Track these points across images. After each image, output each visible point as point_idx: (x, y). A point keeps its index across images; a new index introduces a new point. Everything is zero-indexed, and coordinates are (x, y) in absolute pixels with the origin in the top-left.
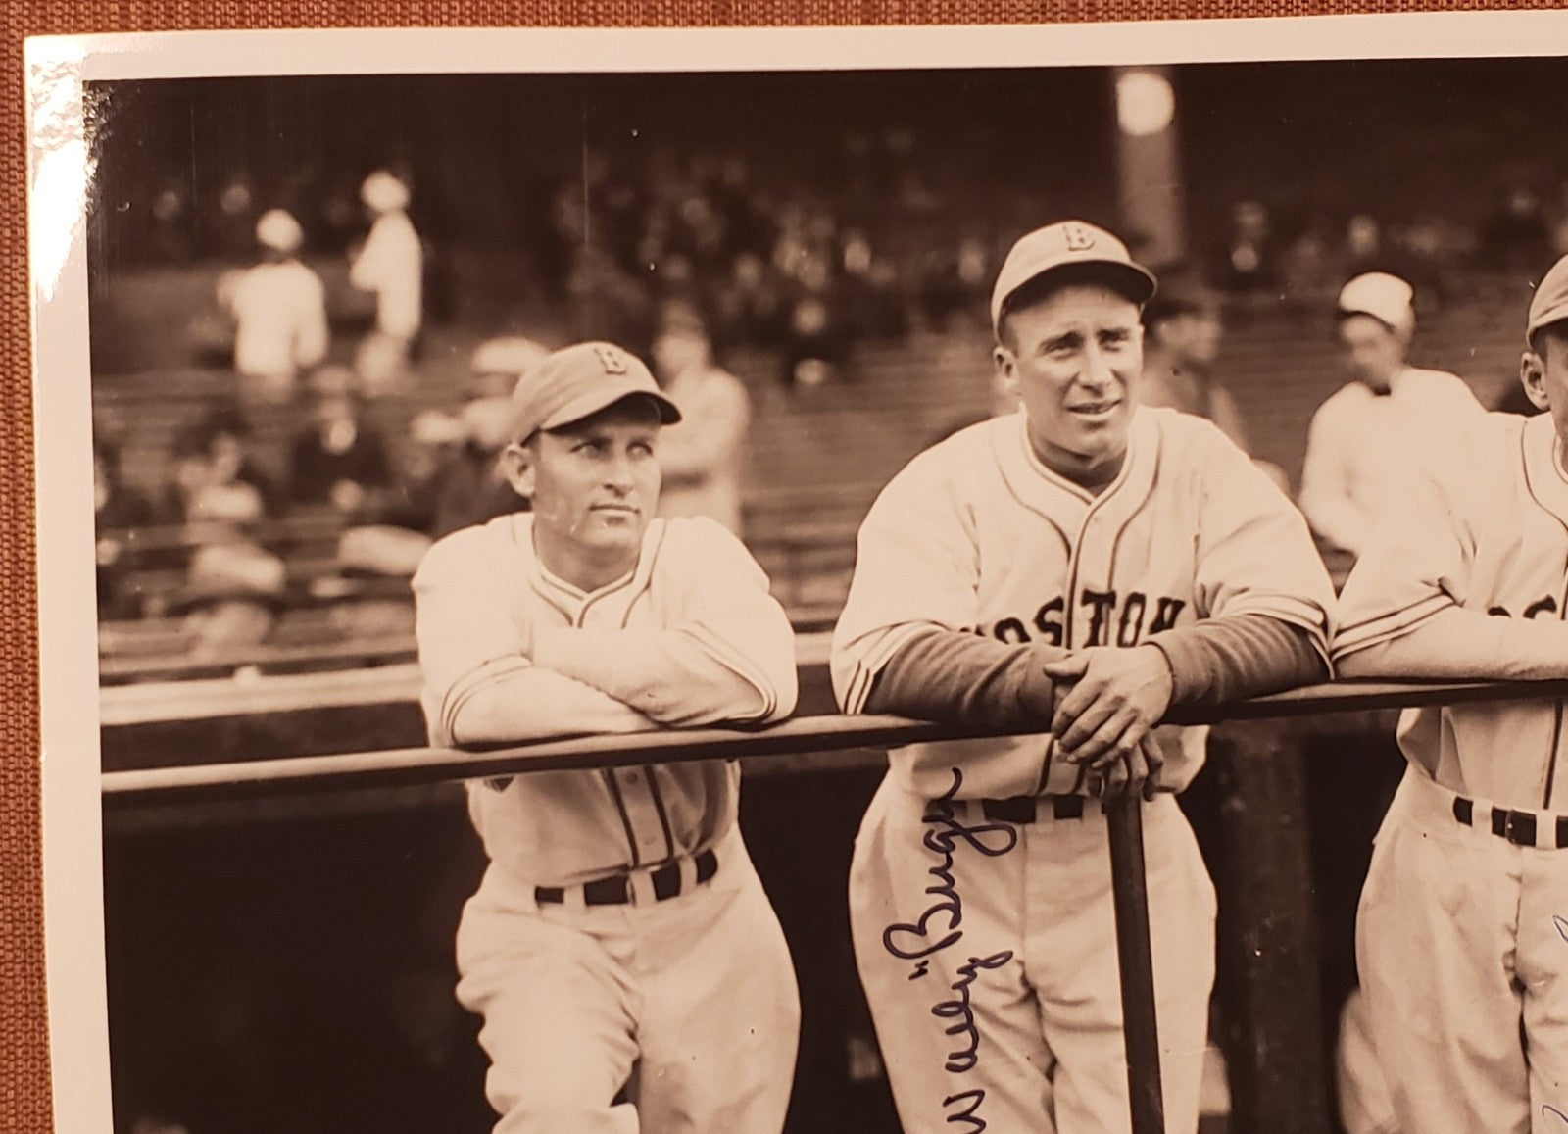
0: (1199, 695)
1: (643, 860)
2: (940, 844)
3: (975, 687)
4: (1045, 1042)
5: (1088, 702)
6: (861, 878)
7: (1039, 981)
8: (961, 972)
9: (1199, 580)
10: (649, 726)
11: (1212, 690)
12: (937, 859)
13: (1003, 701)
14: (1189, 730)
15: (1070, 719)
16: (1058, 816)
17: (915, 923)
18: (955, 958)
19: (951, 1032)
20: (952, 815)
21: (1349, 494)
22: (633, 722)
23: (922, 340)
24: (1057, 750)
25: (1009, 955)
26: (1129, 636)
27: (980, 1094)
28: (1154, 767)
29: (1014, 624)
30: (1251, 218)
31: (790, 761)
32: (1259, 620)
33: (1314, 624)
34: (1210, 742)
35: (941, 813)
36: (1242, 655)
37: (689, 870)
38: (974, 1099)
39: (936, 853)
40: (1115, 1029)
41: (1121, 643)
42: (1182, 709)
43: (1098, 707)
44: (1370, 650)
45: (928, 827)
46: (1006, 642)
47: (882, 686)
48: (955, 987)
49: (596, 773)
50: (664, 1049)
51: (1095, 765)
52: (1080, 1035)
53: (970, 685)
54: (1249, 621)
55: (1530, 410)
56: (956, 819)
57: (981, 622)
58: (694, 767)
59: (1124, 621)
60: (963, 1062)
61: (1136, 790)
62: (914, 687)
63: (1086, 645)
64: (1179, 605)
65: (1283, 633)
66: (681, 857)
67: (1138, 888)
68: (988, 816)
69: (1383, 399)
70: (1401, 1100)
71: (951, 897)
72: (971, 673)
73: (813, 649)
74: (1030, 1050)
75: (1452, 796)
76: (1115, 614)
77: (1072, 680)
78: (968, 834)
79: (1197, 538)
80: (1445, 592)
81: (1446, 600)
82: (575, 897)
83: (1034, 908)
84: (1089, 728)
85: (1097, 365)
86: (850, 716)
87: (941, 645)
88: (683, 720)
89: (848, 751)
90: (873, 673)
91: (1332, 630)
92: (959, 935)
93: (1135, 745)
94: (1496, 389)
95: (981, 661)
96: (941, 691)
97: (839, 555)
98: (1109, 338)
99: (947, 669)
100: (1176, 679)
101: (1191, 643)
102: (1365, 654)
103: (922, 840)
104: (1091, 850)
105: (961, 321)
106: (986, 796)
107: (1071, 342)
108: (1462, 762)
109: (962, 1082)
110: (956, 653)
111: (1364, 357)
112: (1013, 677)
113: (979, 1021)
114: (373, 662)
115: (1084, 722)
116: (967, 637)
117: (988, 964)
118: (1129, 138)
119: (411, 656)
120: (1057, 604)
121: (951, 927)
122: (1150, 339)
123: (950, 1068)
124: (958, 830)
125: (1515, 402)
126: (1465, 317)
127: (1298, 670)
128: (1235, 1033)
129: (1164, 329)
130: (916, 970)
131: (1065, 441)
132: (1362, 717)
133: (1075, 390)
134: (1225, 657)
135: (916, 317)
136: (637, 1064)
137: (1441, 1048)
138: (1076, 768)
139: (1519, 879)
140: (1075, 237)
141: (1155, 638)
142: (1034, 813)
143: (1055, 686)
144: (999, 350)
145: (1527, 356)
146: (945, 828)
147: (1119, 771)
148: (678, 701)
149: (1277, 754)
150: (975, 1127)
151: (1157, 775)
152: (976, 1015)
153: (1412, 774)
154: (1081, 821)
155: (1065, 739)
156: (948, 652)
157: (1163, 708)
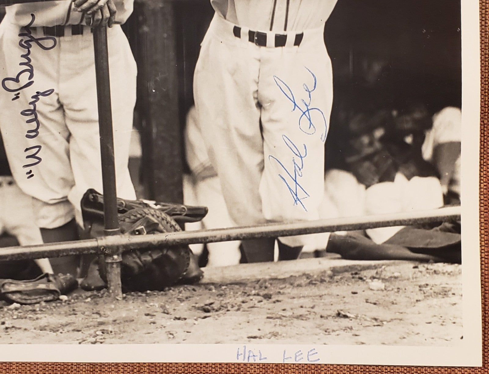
2: (25, 45)
4: (66, 126)
7: (64, 101)
8: (33, 97)
12: (24, 51)
16: (74, 33)
17: (15, 78)
18: (30, 92)
19: (28, 122)
20: (30, 33)
24: (73, 6)
25: (52, 91)
27: (40, 147)
28: (112, 13)
35: (26, 32)
38: (37, 149)
39: (23, 48)
40: (95, 121)
45: (21, 38)
48: (30, 103)
51: (89, 12)
52: (81, 124)
56: (32, 35)
60: (33, 134)
61: (105, 23)
67: (105, 64)
68: (45, 33)
70: (211, 152)
71: (30, 67)
74: (60, 129)
75: (233, 25)
78: (37, 41)
83: (63, 71)
92: (32, 82)
93: (105, 4)
104: (86, 47)
106: (44, 25)
108: (237, 12)
109: (32, 142)
113: (40, 118)
117: (44, 94)
121: (30, 78)
123: (28, 136)
124: (33, 39)
128: (144, 123)
130: (15, 96)
137: (227, 131)
138: (81, 14)
139: (260, 61)
142: (63, 32)
146: (27, 38)
147: (99, 15)
149: (162, 8)
150: (37, 161)
151: (113, 17)
152: (38, 115)
153: (217, 16)
154: (83, 36)
155: (76, 2)
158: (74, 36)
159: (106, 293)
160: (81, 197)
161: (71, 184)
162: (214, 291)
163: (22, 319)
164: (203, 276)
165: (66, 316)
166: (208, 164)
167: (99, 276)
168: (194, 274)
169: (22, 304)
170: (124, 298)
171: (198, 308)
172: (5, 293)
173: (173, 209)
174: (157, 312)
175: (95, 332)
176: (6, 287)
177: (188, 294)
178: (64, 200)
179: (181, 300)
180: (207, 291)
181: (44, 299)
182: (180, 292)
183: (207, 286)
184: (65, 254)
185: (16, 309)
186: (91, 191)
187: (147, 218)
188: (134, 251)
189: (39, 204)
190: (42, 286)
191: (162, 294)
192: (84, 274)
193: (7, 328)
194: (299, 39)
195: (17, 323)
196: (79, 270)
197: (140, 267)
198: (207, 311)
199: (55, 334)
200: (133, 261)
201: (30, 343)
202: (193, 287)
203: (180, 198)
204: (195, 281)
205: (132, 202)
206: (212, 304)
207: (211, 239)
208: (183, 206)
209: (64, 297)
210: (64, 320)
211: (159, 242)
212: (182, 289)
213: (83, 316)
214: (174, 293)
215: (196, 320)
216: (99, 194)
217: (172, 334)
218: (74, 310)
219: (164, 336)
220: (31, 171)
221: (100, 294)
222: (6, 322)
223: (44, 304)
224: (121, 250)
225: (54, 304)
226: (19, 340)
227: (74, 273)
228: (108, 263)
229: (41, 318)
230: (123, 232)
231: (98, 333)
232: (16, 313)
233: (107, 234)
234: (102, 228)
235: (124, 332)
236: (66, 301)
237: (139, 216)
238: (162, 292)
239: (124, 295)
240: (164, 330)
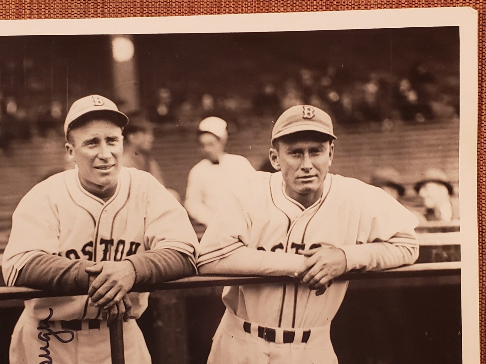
0: (146, 280)
2: (44, 338)
3: (58, 276)
5: (103, 283)
6: (14, 350)
9: (146, 235)
11: (151, 278)
12: (43, 344)
13: (69, 282)
14: (142, 294)
15: (95, 289)
16: (90, 328)
20: (49, 327)
21: (203, 202)
23: (37, 140)
24: (90, 301)
26: (119, 256)
28: (128, 308)
29: (73, 251)
30: (164, 94)
32: (169, 251)
33: (190, 253)
34: (150, 298)
35: (45, 326)
36: (163, 265)
39: (42, 341)
41: (115, 259)
43: (106, 285)
44: (212, 263)
45: (39, 331)
46: (71, 259)
47: (22, 276)
51: (105, 307)
53: (56, 275)
54: (165, 251)
55: (273, 170)
57: (61, 251)
59: (117, 251)
61: (120, 318)
62: (34, 276)
63: (102, 260)
64: (138, 245)
65: (178, 256)
67: (121, 356)
68: (63, 328)
69: (216, 166)
71: (49, 359)
72: (56, 271)
75: (243, 321)
76: (113, 248)
77: (96, 274)
78: (55, 334)
79: (145, 219)
80: (240, 241)
81: (241, 244)
84: (103, 293)
85: (105, 150)
86: (9, 287)
87: (45, 260)
89: (9, 301)
90: (18, 270)
91: (197, 255)
93: (120, 300)
94: (260, 163)
95: (60, 266)
96: (45, 278)
97: (6, 223)
98: (110, 140)
99: (47, 269)
100: (137, 274)
101: (143, 260)
102: (210, 264)
104: (103, 341)
105: (52, 133)
106: (62, 319)
107: (95, 141)
108: (247, 309)
110: (51, 263)
111: (208, 149)
112: (73, 273)
115: (101, 291)
116: (56, 257)
118: (117, 63)
120: (90, 244)
122: (126, 141)
124: (51, 333)
125: (267, 167)
126: (247, 134)
127: (184, 270)
129: (131, 137)
131: (93, 180)
133: (97, 160)
134: (156, 265)
135: (34, 131)
138: (97, 309)
139: (269, 355)
140: (97, 101)
141: (129, 257)
142: (81, 326)
143: (89, 276)
144: (67, 144)
145: (271, 149)
146: (46, 332)
147: (114, 310)
151: (129, 312)
153: (227, 313)
154: (99, 330)
155: (93, 297)
156: (48, 263)
157: (132, 285)
158: (91, 330)
194: (306, 336)
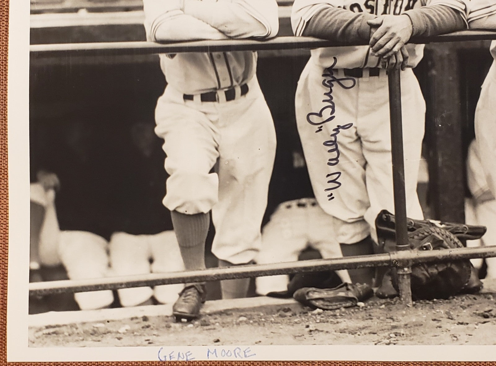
0: (421, 33)
1: (222, 86)
2: (328, 84)
3: (343, 27)
4: (363, 156)
5: (383, 34)
6: (299, 95)
7: (362, 134)
8: (334, 130)
10: (225, 38)
11: (426, 31)
12: (327, 90)
13: (352, 33)
14: (418, 46)
15: (376, 40)
16: (371, 75)
17: (318, 113)
18: (332, 125)
19: (330, 151)
20: (333, 74)
22: (220, 36)
24: (371, 51)
25: (351, 125)
26: (397, 11)
27: (340, 173)
28: (405, 58)
29: (357, 5)
31: (276, 53)
32: (443, 7)
33: (462, 9)
34: (425, 50)
35: (329, 73)
36: (437, 20)
37: (238, 90)
38: (337, 175)
39: (326, 87)
40: (389, 151)
41: (394, 14)
42: (416, 38)
43: (386, 36)
44: (481, 19)
45: (324, 78)
46: (354, 12)
47: (309, 27)
48: (332, 135)
49: (206, 54)
50: (227, 155)
51: (384, 57)
52: (376, 153)
53: (341, 27)
54: (439, 7)
56: (334, 75)
57: (345, 5)
58: (240, 53)
59: (396, 6)
60: (334, 162)
61: (399, 66)
62: (320, 27)
63: (382, 14)
64: (415, 1)
65: (451, 12)
66: (236, 86)
67: (398, 101)
68: (345, 75)
70: (489, 179)
71: (332, 104)
72: (341, 23)
73: (285, 12)
74: (358, 158)
76: (393, 3)
77: (377, 26)
78: (338, 81)
82: (197, 98)
83: (361, 108)
84: (383, 44)
86: (297, 37)
87: (331, 12)
88: (237, 36)
89: (297, 49)
90: (306, 21)
91: (468, 12)
92: (334, 117)
93: (398, 50)
95: (345, 19)
96: (330, 29)
99: (333, 21)
100: (413, 27)
101: (419, 14)
102: (479, 20)
103: (322, 83)
104: (382, 88)
106: (345, 67)
109: (333, 169)
110: (336, 15)
112: (356, 24)
113: (340, 148)
114: (127, 9)
115: (381, 42)
116: (340, 10)
117: (344, 127)
119: (141, 8)
121: (331, 114)
123: (329, 164)
124: (334, 79)
127: (456, 25)
128: (431, 153)
130: (318, 129)
132: (478, 43)
134: (431, 20)
136: (218, 159)
138: (378, 58)
141: (407, 12)
143: (371, 28)
146: (330, 79)
147: (393, 60)
148: (236, 29)
149: (448, 55)
150: (337, 185)
151: (406, 61)
152: (339, 146)
153: (495, 64)
154: (379, 78)
155: (374, 47)
156: (333, 15)
157: (409, 37)
158: (371, 77)
159: (398, 301)
160: (375, 217)
161: (367, 206)
162: (492, 299)
163: (324, 322)
164: (482, 287)
165: (363, 320)
166: (486, 189)
167: (392, 286)
168: (475, 284)
169: (324, 310)
170: (414, 305)
171: (479, 315)
172: (309, 300)
173: (456, 228)
174: (442, 317)
175: (389, 335)
176: (311, 294)
177: (469, 302)
178: (361, 219)
179: (463, 308)
180: (486, 300)
181: (344, 305)
182: (463, 301)
183: (486, 295)
184: (361, 266)
185: (319, 314)
186: (384, 212)
187: (434, 236)
188: (422, 264)
189: (339, 223)
190: (342, 294)
191: (447, 303)
192: (379, 284)
193: (311, 331)
195: (321, 327)
196: (374, 280)
197: (427, 278)
198: (486, 317)
199: (353, 336)
200: (421, 273)
201: (331, 344)
202: (474, 296)
203: (462, 218)
204: (476, 291)
205: (420, 221)
206: (490, 311)
207: (489, 254)
208: (464, 226)
209: (361, 304)
210: (361, 324)
211: (443, 256)
212: (464, 298)
213: (378, 320)
214: (457, 301)
215: (477, 324)
216: (392, 214)
217: (456, 337)
218: (370, 315)
219: (449, 339)
220: (332, 194)
221: (393, 302)
222: (310, 326)
223: (343, 310)
224: (411, 263)
225: (352, 310)
226: (322, 341)
227: (370, 283)
228: (399, 275)
229: (341, 322)
230: (412, 248)
231: (391, 335)
232: (319, 317)
233: (398, 249)
234: (394, 244)
235: (414, 335)
236: (363, 307)
237: (426, 234)
238: (447, 301)
239: (414, 303)
240: (449, 334)
